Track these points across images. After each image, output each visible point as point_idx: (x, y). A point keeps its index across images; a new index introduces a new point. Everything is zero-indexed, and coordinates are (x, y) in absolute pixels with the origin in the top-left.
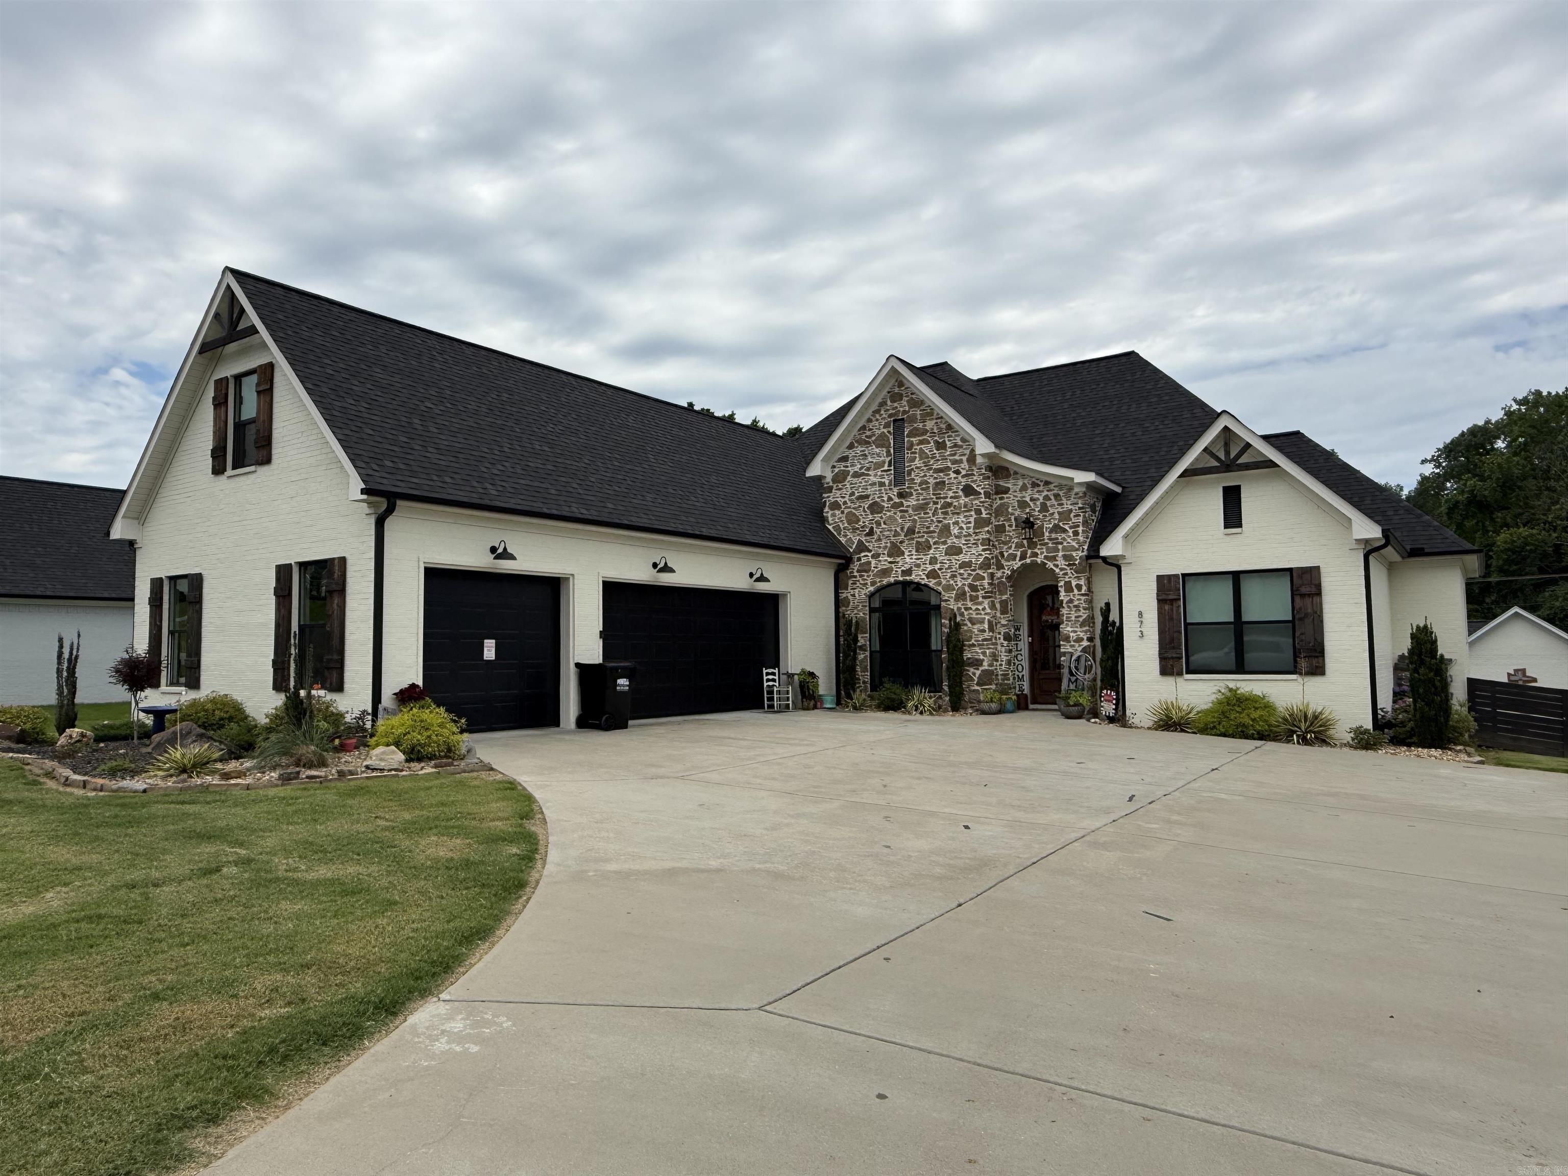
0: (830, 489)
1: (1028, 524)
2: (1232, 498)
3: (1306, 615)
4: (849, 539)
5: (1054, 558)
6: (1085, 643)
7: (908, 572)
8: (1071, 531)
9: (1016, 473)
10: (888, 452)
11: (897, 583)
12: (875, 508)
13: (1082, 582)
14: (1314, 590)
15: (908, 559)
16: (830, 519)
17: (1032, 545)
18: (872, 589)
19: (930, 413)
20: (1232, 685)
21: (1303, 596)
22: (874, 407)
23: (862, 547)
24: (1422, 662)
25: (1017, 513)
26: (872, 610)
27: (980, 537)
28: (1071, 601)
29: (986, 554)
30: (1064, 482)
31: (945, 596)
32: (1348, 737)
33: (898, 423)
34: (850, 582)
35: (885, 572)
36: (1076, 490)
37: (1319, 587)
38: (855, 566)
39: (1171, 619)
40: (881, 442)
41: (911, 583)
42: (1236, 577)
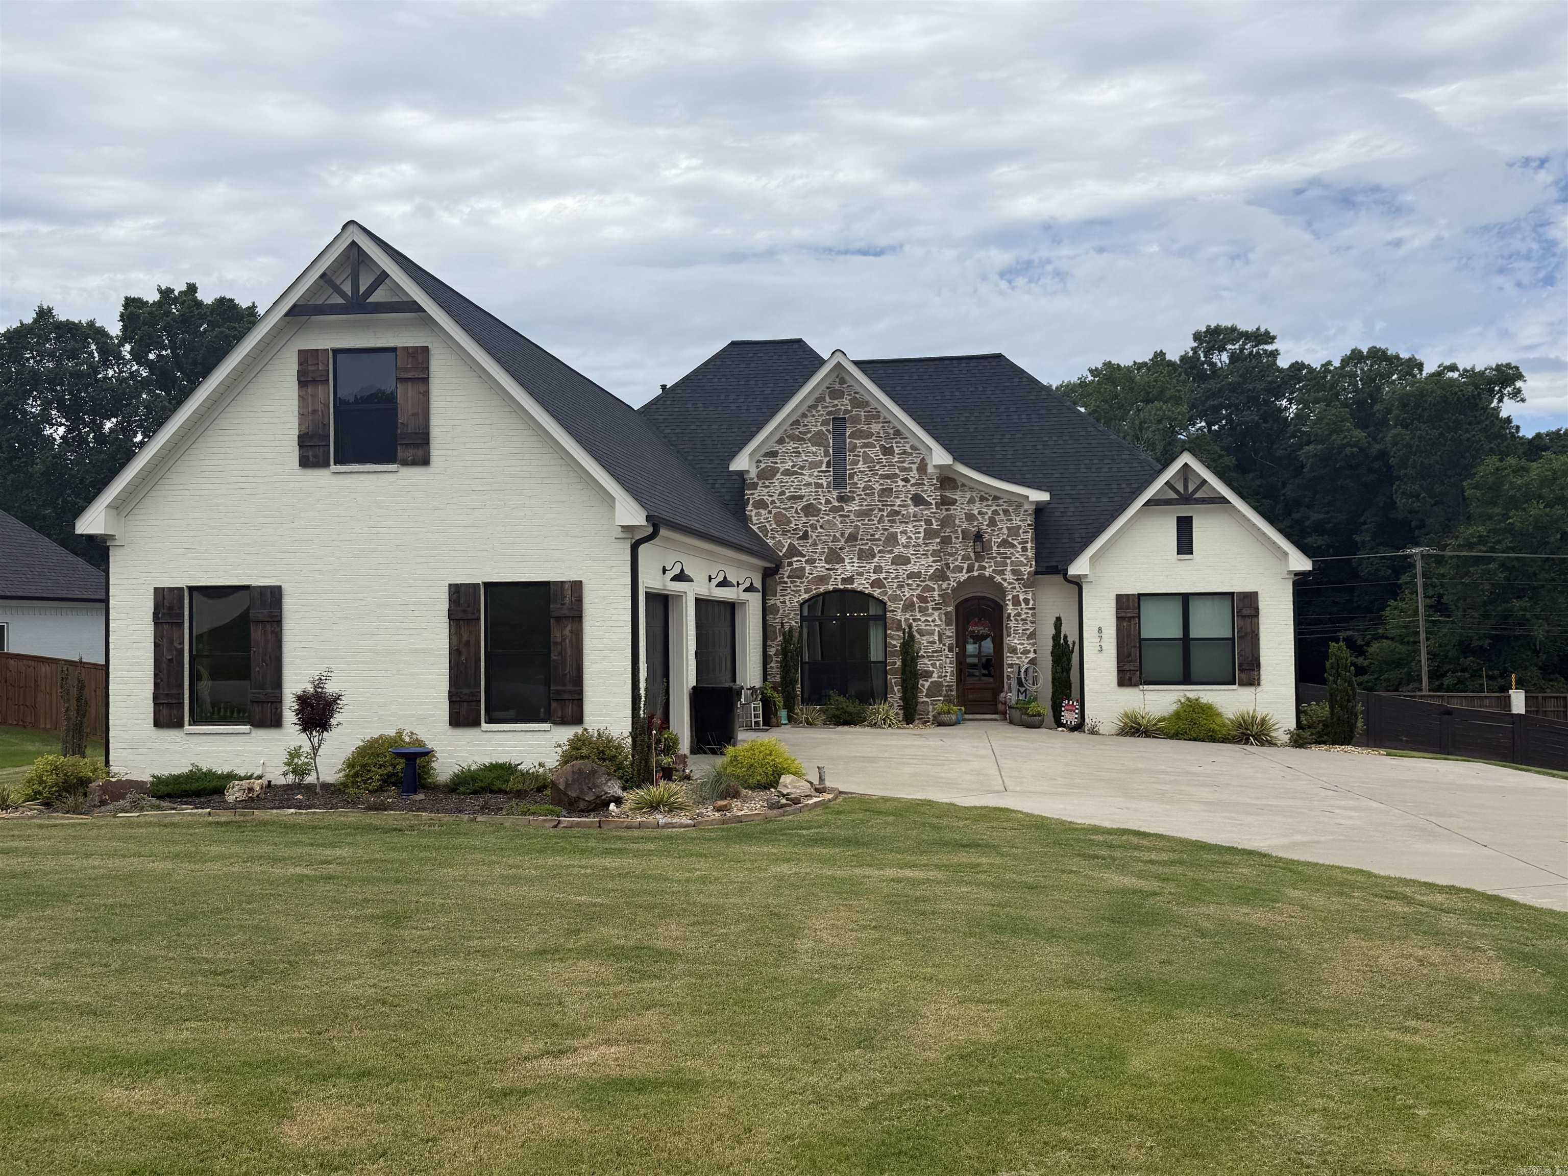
0: (754, 486)
1: (978, 537)
2: (1185, 528)
3: (1246, 634)
4: (780, 542)
5: (1002, 573)
7: (850, 580)
8: (1020, 546)
9: (963, 485)
10: (826, 453)
11: (836, 591)
12: (810, 510)
13: (1030, 596)
14: (1253, 612)
15: (850, 566)
16: (754, 518)
17: (979, 557)
18: (806, 596)
19: (875, 416)
21: (1244, 617)
22: (810, 402)
23: (793, 551)
25: (965, 525)
26: (803, 618)
27: (931, 548)
28: (1019, 614)
29: (936, 566)
33: (839, 422)
34: (779, 588)
35: (823, 579)
36: (1026, 507)
37: (1257, 609)
38: (786, 571)
39: (1129, 635)
40: (818, 439)
41: (854, 591)
42: (1185, 599)
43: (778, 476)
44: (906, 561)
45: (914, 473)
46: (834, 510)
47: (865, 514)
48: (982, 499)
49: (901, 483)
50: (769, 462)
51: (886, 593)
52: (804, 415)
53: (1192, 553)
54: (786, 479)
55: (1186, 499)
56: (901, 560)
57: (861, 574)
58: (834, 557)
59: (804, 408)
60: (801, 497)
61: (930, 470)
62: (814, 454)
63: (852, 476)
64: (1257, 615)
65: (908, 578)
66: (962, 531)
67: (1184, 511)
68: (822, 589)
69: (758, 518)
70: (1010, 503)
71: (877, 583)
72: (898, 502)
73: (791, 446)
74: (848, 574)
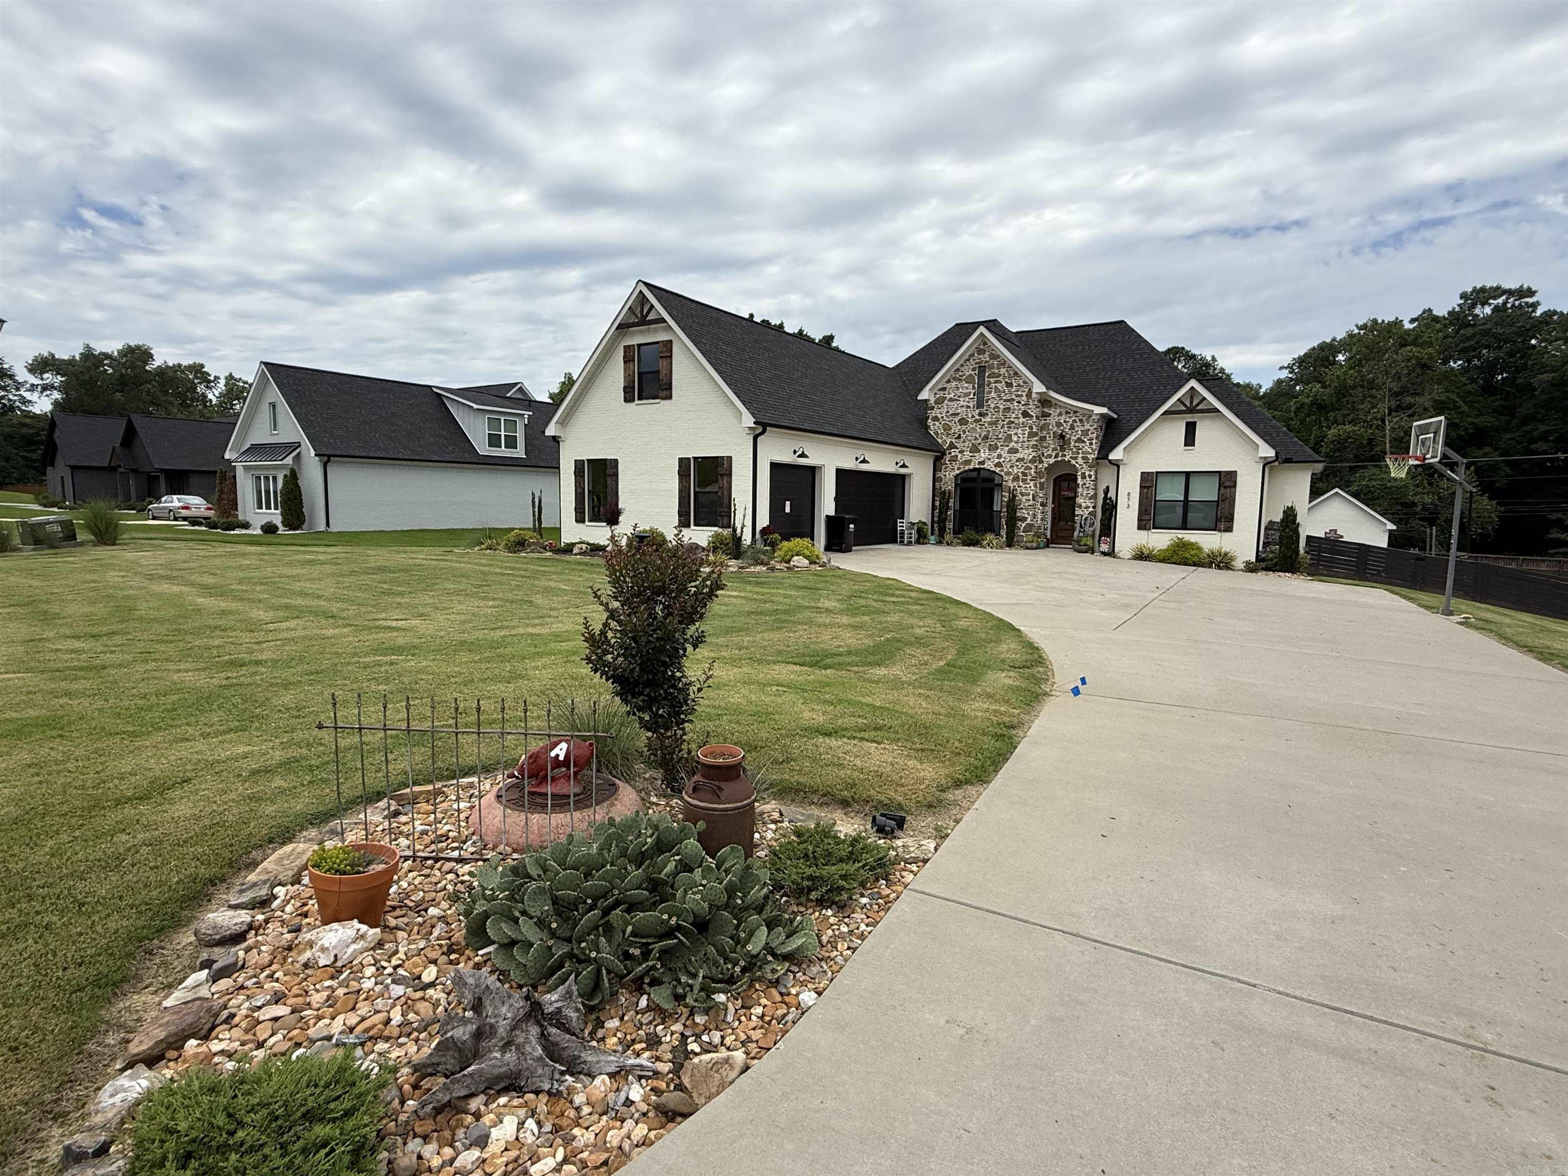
0: (933, 408)
1: (1062, 437)
2: (1191, 429)
3: (1226, 498)
4: (945, 440)
5: (1075, 458)
6: (1091, 509)
7: (983, 463)
8: (1088, 443)
9: (1056, 404)
10: (974, 388)
11: (975, 469)
12: (963, 422)
13: (1092, 473)
14: (1232, 484)
15: (983, 454)
16: (932, 427)
17: (1063, 449)
18: (958, 472)
19: (1003, 364)
20: (1180, 536)
21: (1225, 487)
22: (966, 357)
23: (952, 446)
24: (1287, 526)
25: (1055, 429)
26: (956, 485)
27: (1031, 443)
28: (1085, 484)
29: (1034, 454)
30: (1086, 412)
31: (1006, 478)
32: (1242, 566)
33: (982, 369)
34: (943, 467)
35: (968, 462)
36: (1094, 417)
37: (1235, 482)
38: (948, 457)
39: (1147, 498)
40: (969, 379)
41: (984, 469)
42: (1188, 474)
43: (946, 402)
44: (1017, 451)
45: (1024, 398)
46: (977, 421)
47: (995, 423)
48: (1067, 413)
49: (1016, 404)
50: (941, 394)
51: (1002, 471)
52: (962, 365)
53: (1194, 445)
54: (950, 403)
55: (1191, 410)
56: (1014, 451)
57: (989, 459)
58: (975, 449)
59: (962, 361)
60: (958, 414)
61: (1034, 396)
62: (967, 388)
63: (987, 401)
64: (1235, 486)
65: (1017, 461)
66: (1054, 433)
67: (1190, 418)
68: (967, 468)
69: (934, 427)
70: (1084, 415)
71: (998, 465)
72: (1014, 415)
73: (954, 384)
74: (982, 459)
